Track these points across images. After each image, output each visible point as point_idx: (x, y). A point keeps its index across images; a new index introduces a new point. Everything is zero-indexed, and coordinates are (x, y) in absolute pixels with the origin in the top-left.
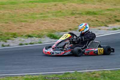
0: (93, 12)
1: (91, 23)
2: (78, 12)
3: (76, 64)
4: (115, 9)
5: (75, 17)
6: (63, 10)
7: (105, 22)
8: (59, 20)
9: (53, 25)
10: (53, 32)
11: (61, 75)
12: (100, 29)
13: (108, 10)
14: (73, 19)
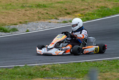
0: (43, 5)
1: (42, 16)
2: (28, 5)
3: (26, 57)
4: (65, 1)
5: (25, 10)
6: (13, 3)
7: (55, 15)
8: (9, 13)
9: (3, 18)
10: (3, 26)
11: (11, 69)
12: (50, 22)
13: (58, 2)
14: (24, 12)
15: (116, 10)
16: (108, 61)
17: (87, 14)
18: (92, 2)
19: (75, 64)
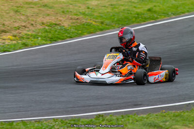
15: (76, 29)
16: (62, 120)
17: (25, 37)
18: (32, 16)
19: (4, 125)
